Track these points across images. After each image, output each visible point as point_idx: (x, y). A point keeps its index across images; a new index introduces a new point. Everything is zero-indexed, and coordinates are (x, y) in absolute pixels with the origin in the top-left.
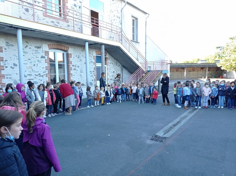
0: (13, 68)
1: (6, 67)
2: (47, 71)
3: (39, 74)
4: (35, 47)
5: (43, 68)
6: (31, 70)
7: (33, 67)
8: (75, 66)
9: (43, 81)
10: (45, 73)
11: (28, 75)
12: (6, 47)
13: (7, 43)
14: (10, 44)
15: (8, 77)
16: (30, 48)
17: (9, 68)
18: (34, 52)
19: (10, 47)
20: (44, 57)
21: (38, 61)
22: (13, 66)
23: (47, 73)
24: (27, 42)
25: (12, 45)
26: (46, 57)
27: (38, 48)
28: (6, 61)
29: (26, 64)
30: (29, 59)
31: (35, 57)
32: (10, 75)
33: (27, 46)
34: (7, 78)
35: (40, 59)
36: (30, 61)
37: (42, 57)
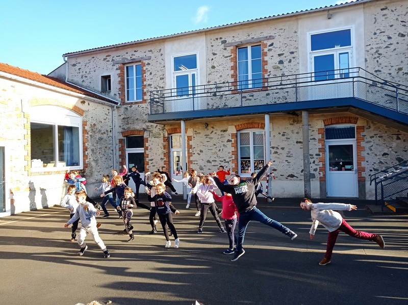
0: (199, 154)
1: (194, 154)
2: (233, 156)
3: (225, 160)
4: (221, 131)
5: (229, 153)
6: (215, 156)
7: (219, 153)
8: (277, 148)
9: (228, 168)
10: (231, 159)
11: (213, 161)
12: (195, 135)
13: (196, 131)
14: (198, 132)
15: (195, 162)
16: (216, 133)
17: (196, 154)
18: (219, 137)
19: (198, 135)
20: (231, 141)
21: (224, 145)
23: (233, 158)
24: (213, 128)
25: (200, 133)
27: (225, 131)
28: (194, 148)
29: (211, 150)
30: (214, 145)
31: (220, 142)
32: (197, 161)
33: (212, 132)
34: (194, 164)
35: (226, 143)
37: (229, 141)
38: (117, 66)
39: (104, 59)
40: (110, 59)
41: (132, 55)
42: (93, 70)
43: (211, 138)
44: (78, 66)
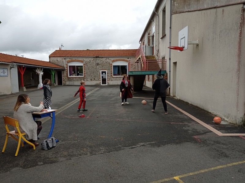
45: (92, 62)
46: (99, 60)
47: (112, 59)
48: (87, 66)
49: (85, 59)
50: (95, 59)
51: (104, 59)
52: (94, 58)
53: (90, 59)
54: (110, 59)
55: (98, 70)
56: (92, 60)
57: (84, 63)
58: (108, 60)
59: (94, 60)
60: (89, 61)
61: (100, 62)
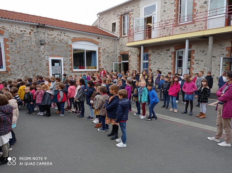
0: (154, 64)
1: (152, 64)
2: (172, 65)
3: (167, 68)
4: (166, 50)
6: (162, 65)
7: (164, 64)
10: (171, 67)
11: (161, 68)
12: (152, 54)
13: (153, 51)
14: (154, 51)
17: (153, 64)
18: (165, 54)
19: (154, 53)
21: (167, 59)
22: (154, 63)
24: (162, 49)
26: (172, 56)
27: (168, 50)
29: (160, 62)
31: (165, 57)
32: (153, 68)
33: (162, 51)
36: (162, 60)
37: (170, 56)
38: (119, 17)
39: (114, 14)
40: (116, 13)
41: (125, 10)
42: (109, 20)
43: (161, 55)
44: (103, 19)
45: (28, 35)
46: (44, 33)
47: (73, 36)
48: (15, 44)
49: (7, 27)
50: (35, 30)
51: (55, 33)
52: (32, 28)
53: (22, 28)
54: (67, 34)
55: (43, 56)
56: (28, 31)
57: (7, 37)
58: (63, 36)
59: (32, 33)
60: (19, 32)
61: (46, 39)
